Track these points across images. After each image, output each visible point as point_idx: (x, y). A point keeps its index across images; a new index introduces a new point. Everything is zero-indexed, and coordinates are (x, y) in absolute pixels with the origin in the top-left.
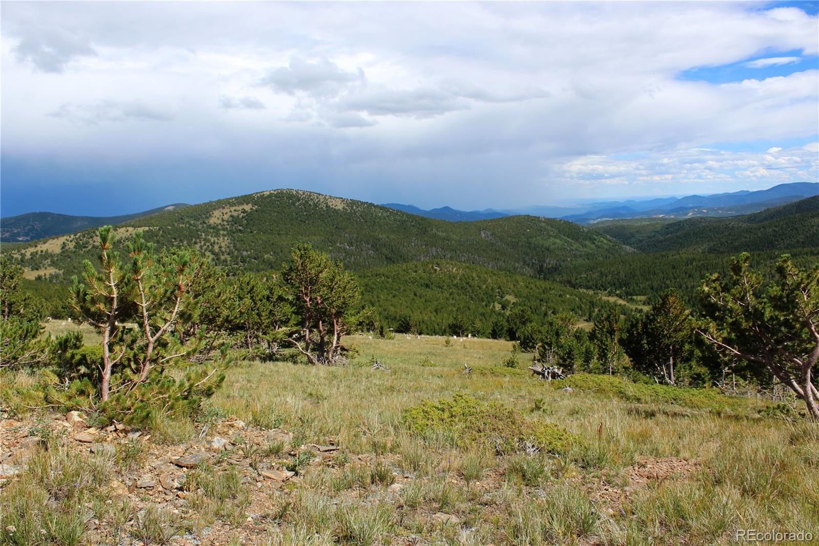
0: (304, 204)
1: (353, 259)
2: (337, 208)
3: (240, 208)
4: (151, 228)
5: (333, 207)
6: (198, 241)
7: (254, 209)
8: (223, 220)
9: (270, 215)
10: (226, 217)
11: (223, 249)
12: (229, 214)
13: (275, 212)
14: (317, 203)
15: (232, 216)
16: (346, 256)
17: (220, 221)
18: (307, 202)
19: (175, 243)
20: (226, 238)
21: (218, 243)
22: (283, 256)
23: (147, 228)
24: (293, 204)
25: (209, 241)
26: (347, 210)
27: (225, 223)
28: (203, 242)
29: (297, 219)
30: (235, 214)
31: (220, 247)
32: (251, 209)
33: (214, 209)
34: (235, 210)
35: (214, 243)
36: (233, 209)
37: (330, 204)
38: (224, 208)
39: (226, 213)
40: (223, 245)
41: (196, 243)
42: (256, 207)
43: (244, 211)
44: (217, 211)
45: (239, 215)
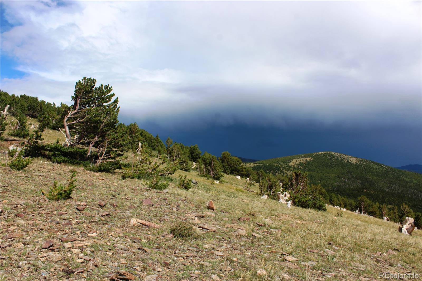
0: (336, 160)
1: (347, 186)
2: (352, 162)
3: (305, 159)
4: (260, 164)
5: (351, 162)
6: (278, 171)
7: (311, 160)
8: (295, 164)
9: (318, 163)
10: (297, 163)
11: (288, 176)
12: (300, 161)
13: (320, 162)
14: (343, 159)
15: (300, 162)
16: (344, 184)
17: (294, 164)
18: (338, 158)
19: (267, 171)
20: (291, 171)
21: (287, 173)
22: (314, 182)
23: (258, 164)
24: (331, 159)
25: (283, 172)
26: (357, 164)
27: (296, 165)
28: (280, 172)
29: (330, 166)
30: (302, 161)
31: (287, 175)
32: (310, 160)
33: (294, 159)
34: (303, 160)
35: (285, 173)
36: (302, 159)
37: (349, 160)
38: (298, 158)
39: (298, 161)
40: (289, 174)
41: (277, 172)
42: (313, 159)
43: (306, 161)
44: (295, 160)
45: (303, 162)
